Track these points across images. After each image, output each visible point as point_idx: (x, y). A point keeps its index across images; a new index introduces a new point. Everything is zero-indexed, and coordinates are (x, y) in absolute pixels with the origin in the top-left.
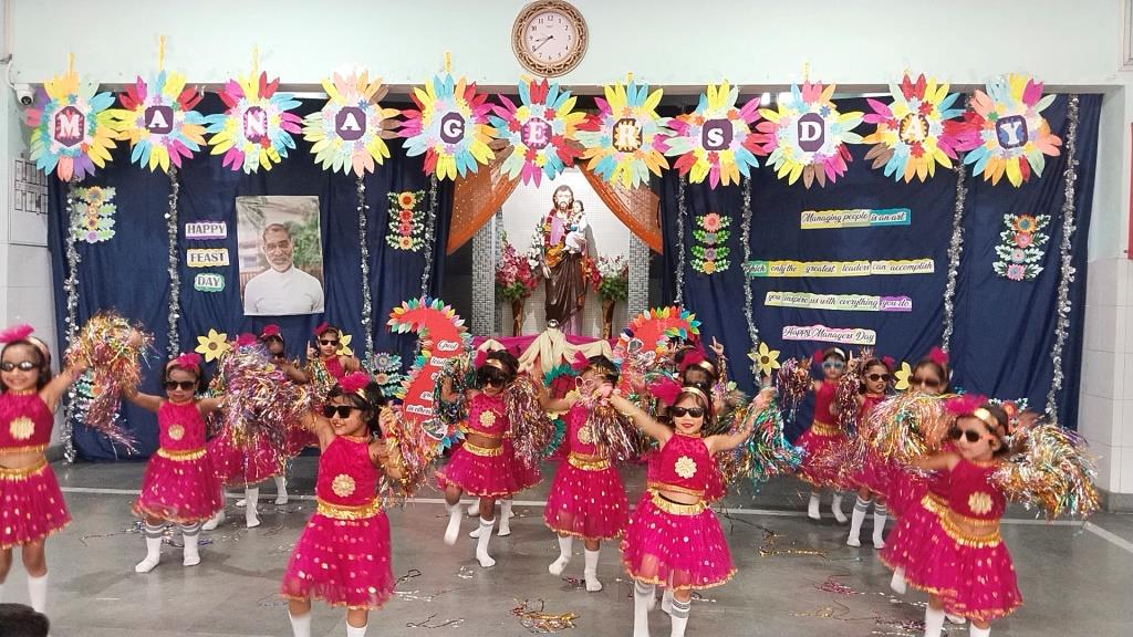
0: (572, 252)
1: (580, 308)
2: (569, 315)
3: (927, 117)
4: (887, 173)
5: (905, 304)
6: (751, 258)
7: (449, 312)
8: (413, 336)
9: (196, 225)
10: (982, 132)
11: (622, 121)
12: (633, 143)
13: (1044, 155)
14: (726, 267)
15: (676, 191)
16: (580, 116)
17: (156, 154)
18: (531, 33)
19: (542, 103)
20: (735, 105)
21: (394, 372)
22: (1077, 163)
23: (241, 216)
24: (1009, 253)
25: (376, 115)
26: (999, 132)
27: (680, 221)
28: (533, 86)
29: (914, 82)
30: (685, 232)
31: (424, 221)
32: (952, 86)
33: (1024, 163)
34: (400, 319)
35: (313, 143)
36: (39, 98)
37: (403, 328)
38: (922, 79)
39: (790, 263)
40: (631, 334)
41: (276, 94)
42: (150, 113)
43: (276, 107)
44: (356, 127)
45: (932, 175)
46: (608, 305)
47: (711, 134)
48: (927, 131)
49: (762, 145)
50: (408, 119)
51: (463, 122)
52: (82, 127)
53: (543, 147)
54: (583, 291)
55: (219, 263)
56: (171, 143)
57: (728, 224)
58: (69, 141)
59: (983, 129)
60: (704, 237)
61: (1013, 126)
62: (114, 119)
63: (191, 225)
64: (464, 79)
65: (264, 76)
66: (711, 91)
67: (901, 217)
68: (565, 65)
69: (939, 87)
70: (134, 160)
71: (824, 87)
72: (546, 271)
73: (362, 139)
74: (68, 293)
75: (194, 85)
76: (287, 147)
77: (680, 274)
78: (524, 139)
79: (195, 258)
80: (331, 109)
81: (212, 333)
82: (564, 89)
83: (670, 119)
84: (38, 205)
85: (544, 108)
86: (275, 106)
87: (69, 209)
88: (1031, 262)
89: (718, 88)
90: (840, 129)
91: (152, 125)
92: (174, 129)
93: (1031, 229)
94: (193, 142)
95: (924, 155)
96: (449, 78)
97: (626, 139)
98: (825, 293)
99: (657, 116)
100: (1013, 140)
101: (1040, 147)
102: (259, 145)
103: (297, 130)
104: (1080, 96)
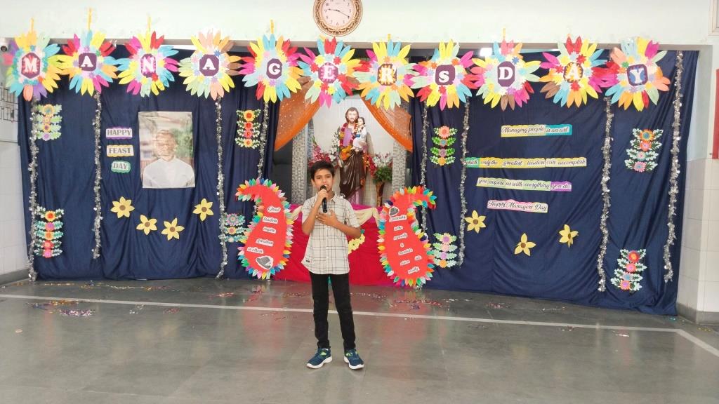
0: (357, 151)
1: (362, 187)
2: (354, 191)
3: (582, 65)
4: (556, 101)
5: (567, 186)
6: (467, 155)
7: (275, 188)
8: (252, 203)
9: (113, 130)
10: (618, 75)
11: (384, 65)
12: (391, 80)
13: (659, 91)
14: (453, 161)
15: (422, 112)
16: (357, 62)
17: (85, 84)
18: (325, 7)
19: (333, 53)
20: (457, 56)
21: (240, 226)
22: (682, 96)
23: (141, 124)
24: (635, 154)
25: (225, 60)
26: (629, 74)
27: (424, 131)
28: (327, 42)
29: (574, 41)
30: (427, 138)
31: (261, 129)
32: (598, 45)
33: (645, 96)
34: (244, 192)
35: (184, 78)
36: (12, 48)
37: (245, 198)
38: (579, 41)
39: (493, 159)
40: (391, 204)
41: (162, 46)
42: (82, 58)
43: (161, 55)
44: (212, 68)
45: (585, 102)
46: (380, 184)
47: (442, 74)
48: (582, 73)
49: (474, 82)
50: (246, 63)
51: (281, 64)
52: (38, 66)
53: (332, 81)
54: (364, 176)
55: (127, 154)
56: (95, 77)
57: (454, 133)
58: (30, 75)
59: (618, 73)
60: (438, 142)
61: (638, 71)
62: (59, 61)
63: (110, 130)
64: (282, 37)
65: (154, 35)
66: (442, 46)
67: (566, 130)
68: (347, 29)
69: (590, 45)
70: (71, 87)
71: (515, 45)
72: (340, 163)
73: (216, 75)
74: (31, 172)
75: (110, 40)
76: (169, 81)
77: (423, 165)
78: (320, 76)
79: (112, 151)
80: (197, 56)
81: (122, 199)
82: (346, 44)
83: (415, 64)
84: (12, 115)
85: (333, 56)
86: (161, 53)
87: (31, 118)
88: (650, 160)
89: (446, 44)
90: (525, 72)
91: (83, 66)
92: (97, 68)
93: (651, 138)
94: (108, 77)
95: (580, 89)
96: (272, 37)
97: (386, 78)
98: (516, 178)
99: (406, 62)
100: (638, 80)
101: (655, 86)
102: (150, 79)
103: (175, 70)
104: (684, 52)
